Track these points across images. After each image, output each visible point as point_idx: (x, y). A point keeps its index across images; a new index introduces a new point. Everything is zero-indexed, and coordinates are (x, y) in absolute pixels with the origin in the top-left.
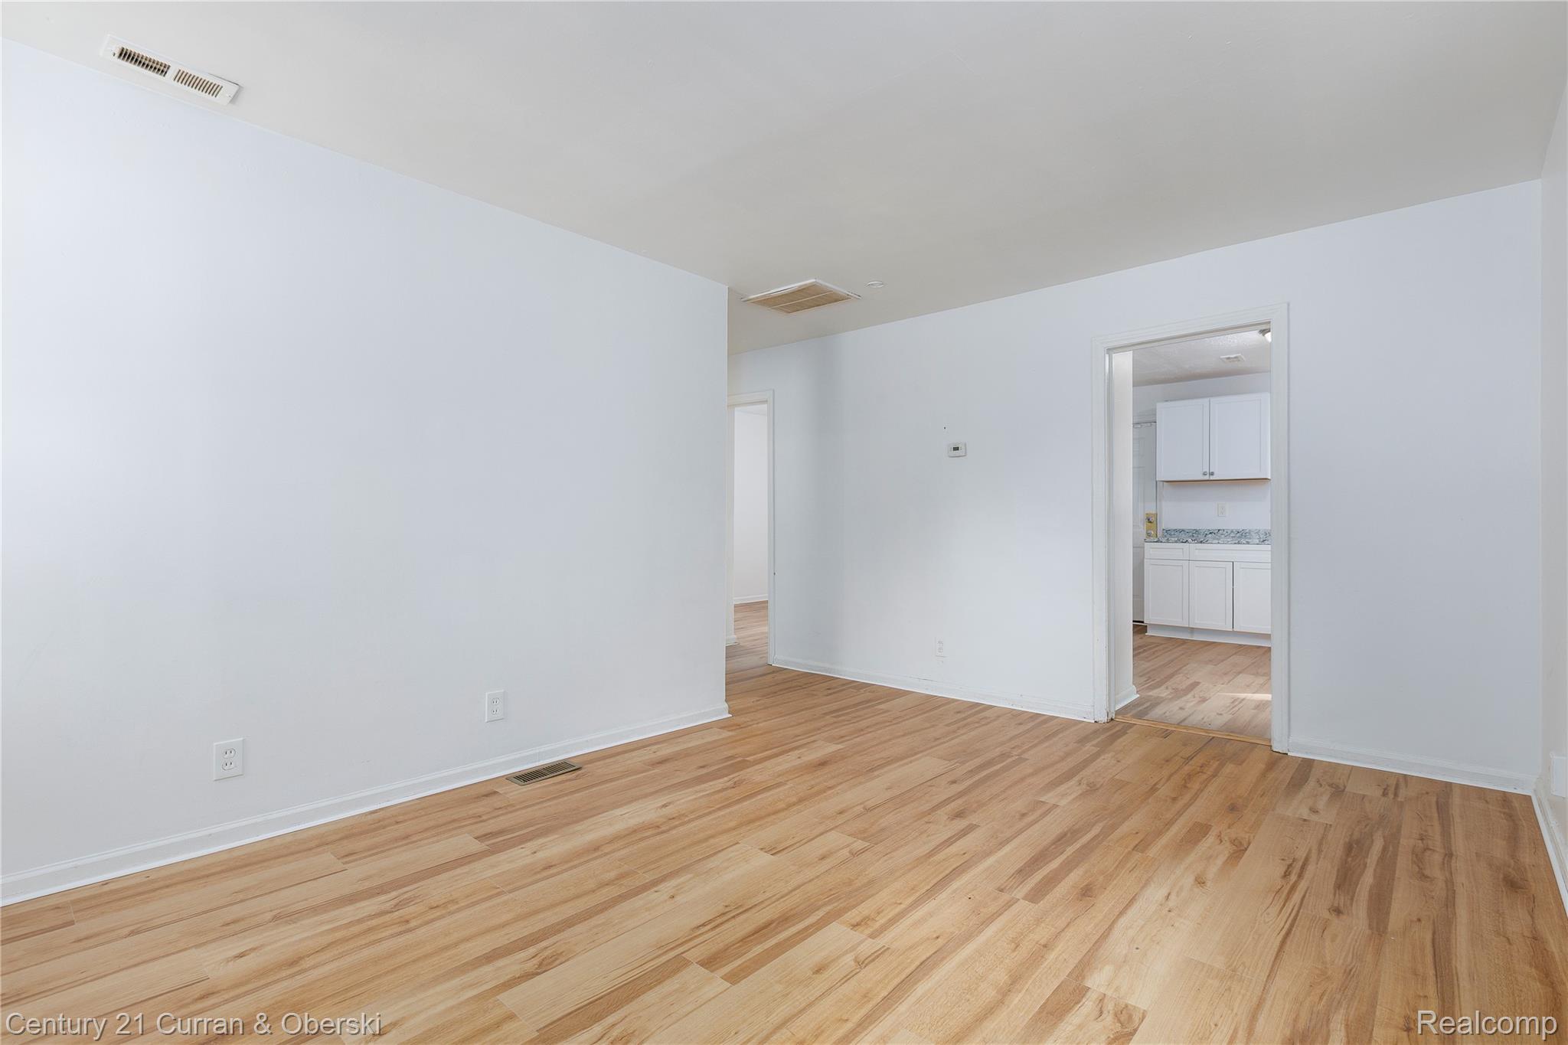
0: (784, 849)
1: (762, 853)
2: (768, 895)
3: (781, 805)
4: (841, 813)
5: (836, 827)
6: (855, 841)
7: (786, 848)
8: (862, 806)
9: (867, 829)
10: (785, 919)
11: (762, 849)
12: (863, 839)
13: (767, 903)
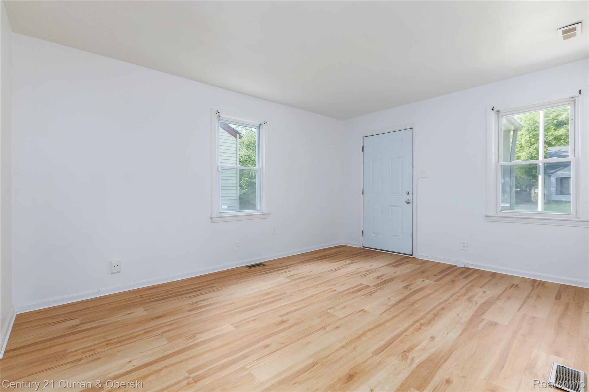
0: (360, 311)
1: (368, 311)
2: (360, 298)
3: (369, 334)
4: (338, 327)
5: (340, 320)
6: (332, 312)
7: (359, 312)
8: (327, 331)
9: (327, 318)
10: (354, 292)
11: (369, 312)
12: (329, 313)
13: (360, 296)
